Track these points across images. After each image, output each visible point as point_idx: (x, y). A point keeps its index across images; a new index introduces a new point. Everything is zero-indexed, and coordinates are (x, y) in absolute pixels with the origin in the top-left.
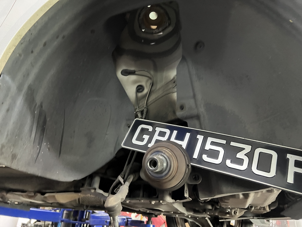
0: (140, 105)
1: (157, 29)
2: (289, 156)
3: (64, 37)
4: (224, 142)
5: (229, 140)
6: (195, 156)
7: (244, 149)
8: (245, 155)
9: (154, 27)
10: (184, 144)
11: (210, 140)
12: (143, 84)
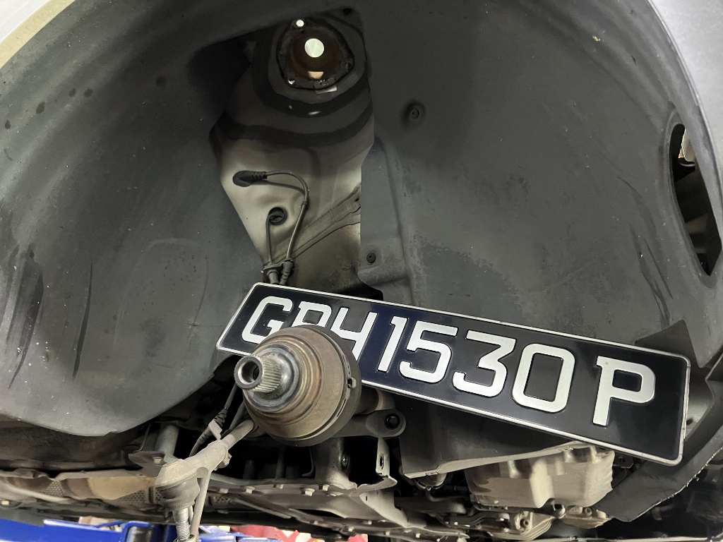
1: (322, 78)
2: (601, 361)
3: (88, 93)
4: (452, 331)
5: (464, 326)
6: (384, 365)
7: (499, 346)
8: (499, 360)
9: (316, 75)
10: (360, 339)
11: (420, 327)
12: (285, 205)
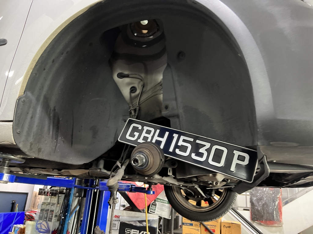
0: (133, 104)
1: (147, 33)
2: (235, 152)
3: (67, 53)
4: (192, 140)
5: (196, 138)
6: (171, 150)
7: (205, 146)
8: (205, 150)
9: (145, 32)
10: (164, 140)
11: (182, 138)
12: (136, 85)
